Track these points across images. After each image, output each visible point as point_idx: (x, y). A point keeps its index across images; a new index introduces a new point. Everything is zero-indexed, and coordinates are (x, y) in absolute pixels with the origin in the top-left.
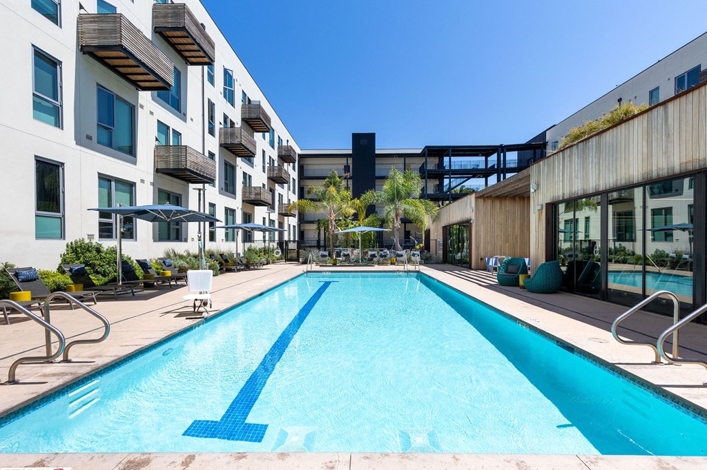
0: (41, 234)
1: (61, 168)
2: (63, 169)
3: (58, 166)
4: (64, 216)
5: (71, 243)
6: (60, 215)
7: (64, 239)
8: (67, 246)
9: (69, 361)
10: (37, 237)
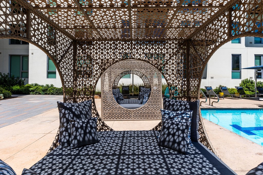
0: (233, 77)
1: (240, 56)
2: (241, 56)
3: (239, 56)
4: (241, 71)
5: (243, 80)
6: (240, 71)
7: (241, 79)
8: (242, 81)
9: (213, 106)
10: (232, 78)
